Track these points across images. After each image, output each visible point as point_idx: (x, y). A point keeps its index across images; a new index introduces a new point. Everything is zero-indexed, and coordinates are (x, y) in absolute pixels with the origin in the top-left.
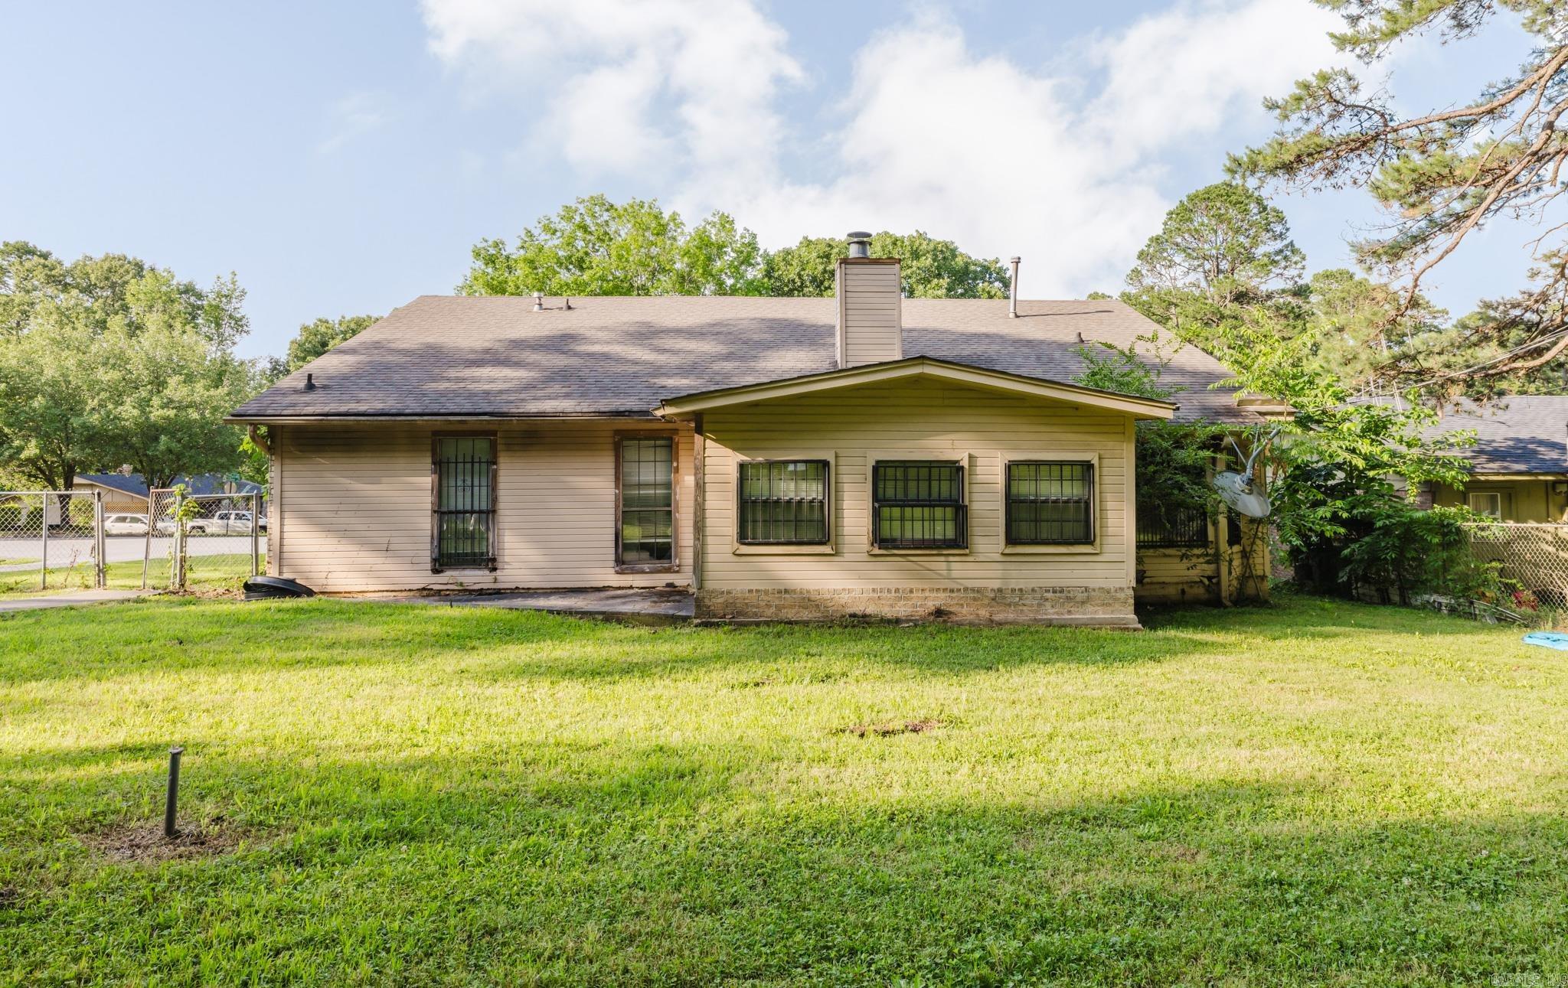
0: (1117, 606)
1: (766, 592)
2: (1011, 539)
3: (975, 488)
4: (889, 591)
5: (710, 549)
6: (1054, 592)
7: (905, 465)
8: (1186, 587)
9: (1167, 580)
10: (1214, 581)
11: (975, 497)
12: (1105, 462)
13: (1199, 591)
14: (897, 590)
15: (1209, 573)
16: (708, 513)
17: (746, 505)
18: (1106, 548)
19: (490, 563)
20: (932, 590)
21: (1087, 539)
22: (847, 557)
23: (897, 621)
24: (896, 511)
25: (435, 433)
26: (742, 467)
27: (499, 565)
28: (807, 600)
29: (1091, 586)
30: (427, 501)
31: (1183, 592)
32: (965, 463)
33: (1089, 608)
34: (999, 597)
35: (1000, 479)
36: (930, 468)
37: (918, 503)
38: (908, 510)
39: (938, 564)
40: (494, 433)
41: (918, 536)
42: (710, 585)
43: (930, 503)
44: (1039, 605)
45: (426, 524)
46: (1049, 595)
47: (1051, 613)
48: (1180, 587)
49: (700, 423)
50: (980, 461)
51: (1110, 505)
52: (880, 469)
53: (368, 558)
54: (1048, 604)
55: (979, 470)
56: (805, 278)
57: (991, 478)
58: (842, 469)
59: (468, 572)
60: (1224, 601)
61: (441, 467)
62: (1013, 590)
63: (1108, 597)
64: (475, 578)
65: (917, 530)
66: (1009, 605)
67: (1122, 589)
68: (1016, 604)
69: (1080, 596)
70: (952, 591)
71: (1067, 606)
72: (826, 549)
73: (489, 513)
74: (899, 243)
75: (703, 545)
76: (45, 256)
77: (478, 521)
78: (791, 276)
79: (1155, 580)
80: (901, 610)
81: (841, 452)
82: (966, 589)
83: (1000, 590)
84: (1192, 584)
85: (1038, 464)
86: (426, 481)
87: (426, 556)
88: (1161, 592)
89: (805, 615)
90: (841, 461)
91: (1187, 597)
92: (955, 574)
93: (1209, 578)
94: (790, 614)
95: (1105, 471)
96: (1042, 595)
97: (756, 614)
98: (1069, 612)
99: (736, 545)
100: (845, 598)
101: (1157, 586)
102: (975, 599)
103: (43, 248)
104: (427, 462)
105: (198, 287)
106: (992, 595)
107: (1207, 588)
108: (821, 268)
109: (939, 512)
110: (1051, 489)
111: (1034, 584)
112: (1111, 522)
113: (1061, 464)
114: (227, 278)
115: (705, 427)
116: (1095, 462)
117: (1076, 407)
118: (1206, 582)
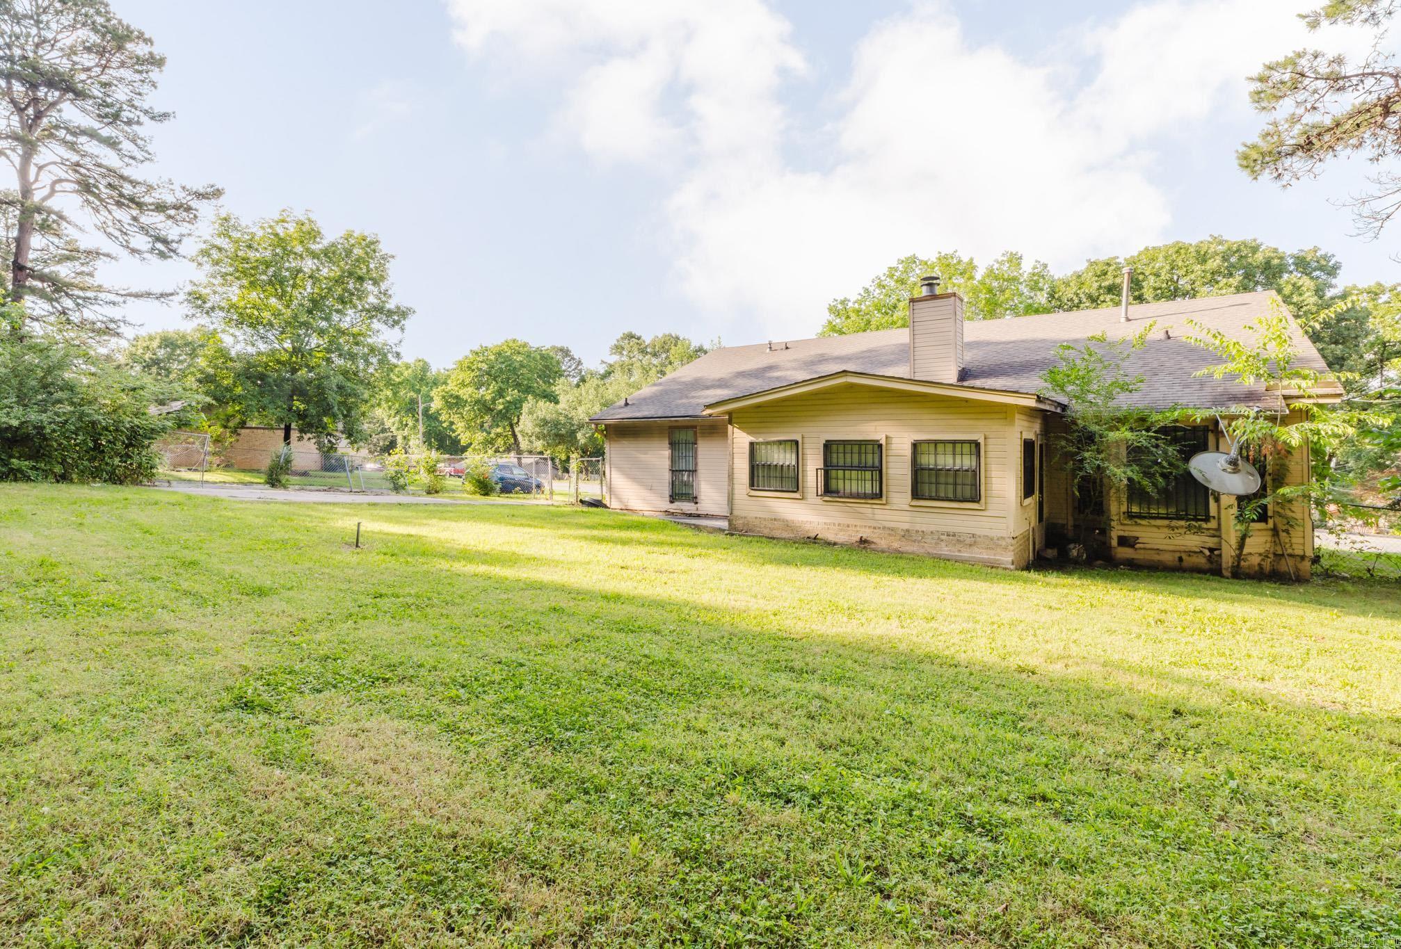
0: (999, 550)
1: (765, 519)
2: (916, 495)
3: (891, 459)
4: (834, 524)
5: (736, 492)
6: (948, 535)
7: (845, 443)
8: (1184, 557)
9: (1161, 547)
10: (1216, 552)
11: (891, 465)
12: (990, 441)
13: (1201, 561)
14: (839, 525)
15: (1212, 545)
16: (735, 471)
17: (753, 468)
18: (989, 506)
19: (695, 500)
20: (861, 526)
21: (975, 498)
22: (810, 501)
23: (835, 544)
24: (840, 473)
25: (670, 427)
26: (752, 444)
27: (698, 501)
28: (788, 525)
29: (978, 533)
30: (666, 463)
31: (1181, 559)
32: (883, 442)
33: (975, 549)
34: (906, 535)
35: (907, 451)
36: (860, 445)
37: (852, 468)
38: (847, 473)
39: (866, 509)
40: (694, 427)
41: (854, 490)
42: (735, 513)
43: (862, 468)
44: (936, 544)
45: (667, 476)
46: (943, 537)
47: (945, 550)
48: (1178, 555)
49: (732, 417)
50: (894, 441)
51: (994, 474)
52: (828, 446)
53: (645, 493)
54: (943, 544)
55: (893, 446)
56: (1082, 296)
57: (903, 452)
58: (806, 446)
59: (685, 504)
60: (1224, 572)
61: (673, 445)
62: (917, 531)
63: (992, 543)
64: (688, 507)
65: (854, 487)
66: (914, 541)
67: (1003, 538)
68: (919, 542)
69: (968, 541)
70: (875, 528)
71: (958, 546)
72: (797, 495)
73: (693, 472)
74: (1183, 251)
75: (733, 489)
76: (639, 338)
77: (689, 476)
78: (1070, 296)
79: (1148, 546)
80: (841, 538)
81: (806, 435)
82: (884, 528)
83: (908, 531)
84: (1190, 553)
85: (936, 443)
86: (667, 453)
87: (667, 492)
88: (1156, 557)
89: (785, 535)
90: (806, 440)
91: (1185, 564)
92: (877, 517)
93: (1211, 550)
94: (777, 534)
95: (990, 448)
96: (940, 536)
97: (759, 532)
98: (959, 551)
99: (749, 490)
100: (808, 527)
101: (1153, 552)
102: (890, 535)
103: (638, 334)
104: (666, 444)
105: (705, 348)
106: (903, 533)
107: (1209, 559)
108: (1096, 285)
109: (868, 474)
110: (946, 461)
111: (933, 528)
112: (995, 487)
113: (954, 442)
114: (716, 341)
115: (734, 420)
116: (981, 441)
117: (966, 400)
118: (1207, 553)
